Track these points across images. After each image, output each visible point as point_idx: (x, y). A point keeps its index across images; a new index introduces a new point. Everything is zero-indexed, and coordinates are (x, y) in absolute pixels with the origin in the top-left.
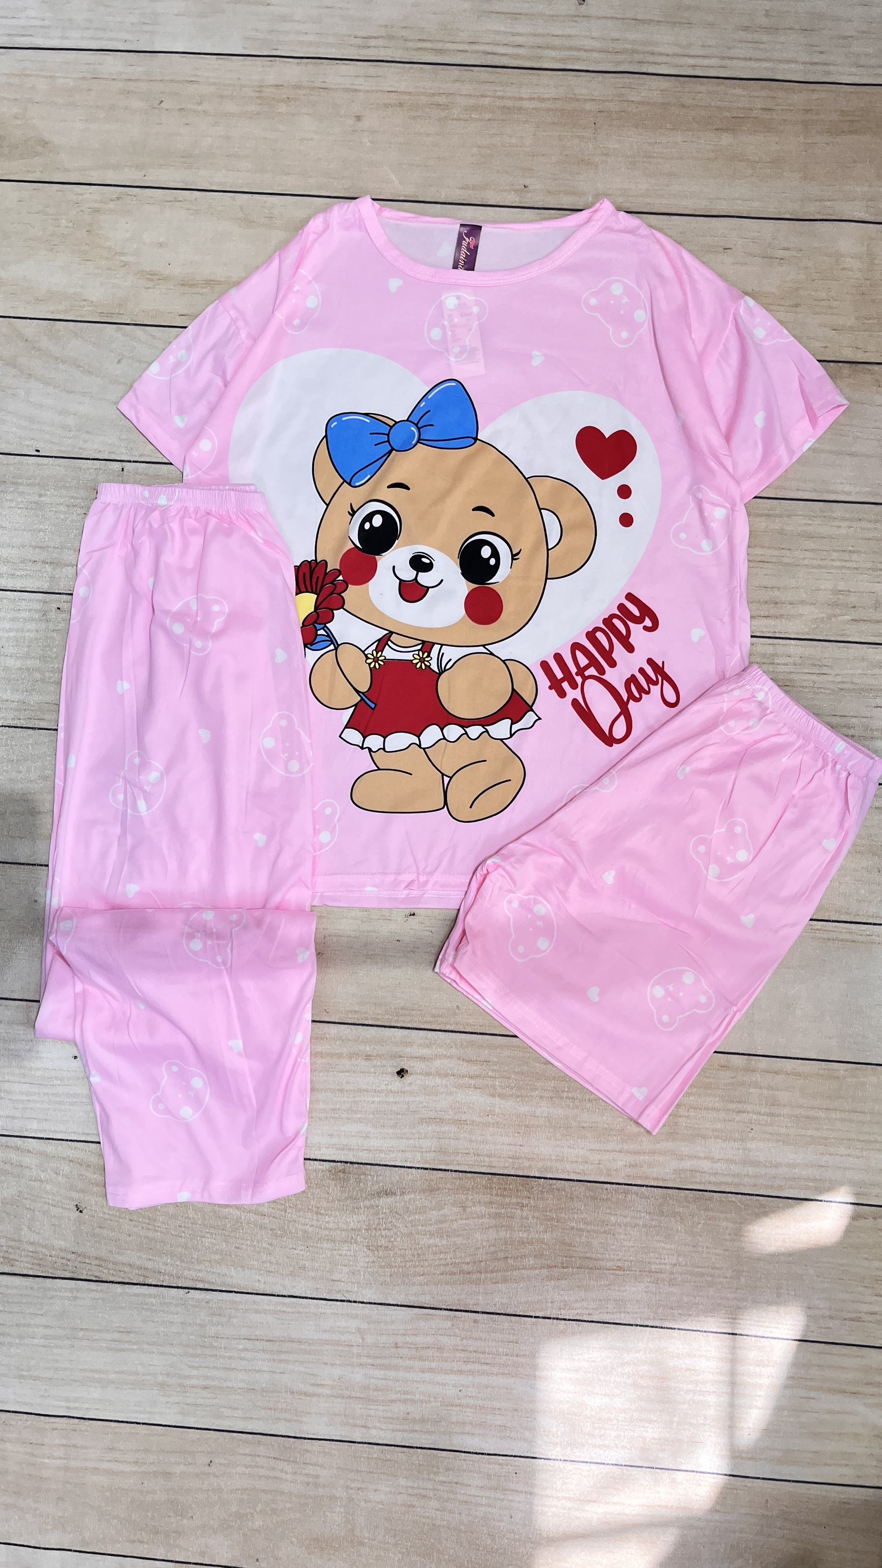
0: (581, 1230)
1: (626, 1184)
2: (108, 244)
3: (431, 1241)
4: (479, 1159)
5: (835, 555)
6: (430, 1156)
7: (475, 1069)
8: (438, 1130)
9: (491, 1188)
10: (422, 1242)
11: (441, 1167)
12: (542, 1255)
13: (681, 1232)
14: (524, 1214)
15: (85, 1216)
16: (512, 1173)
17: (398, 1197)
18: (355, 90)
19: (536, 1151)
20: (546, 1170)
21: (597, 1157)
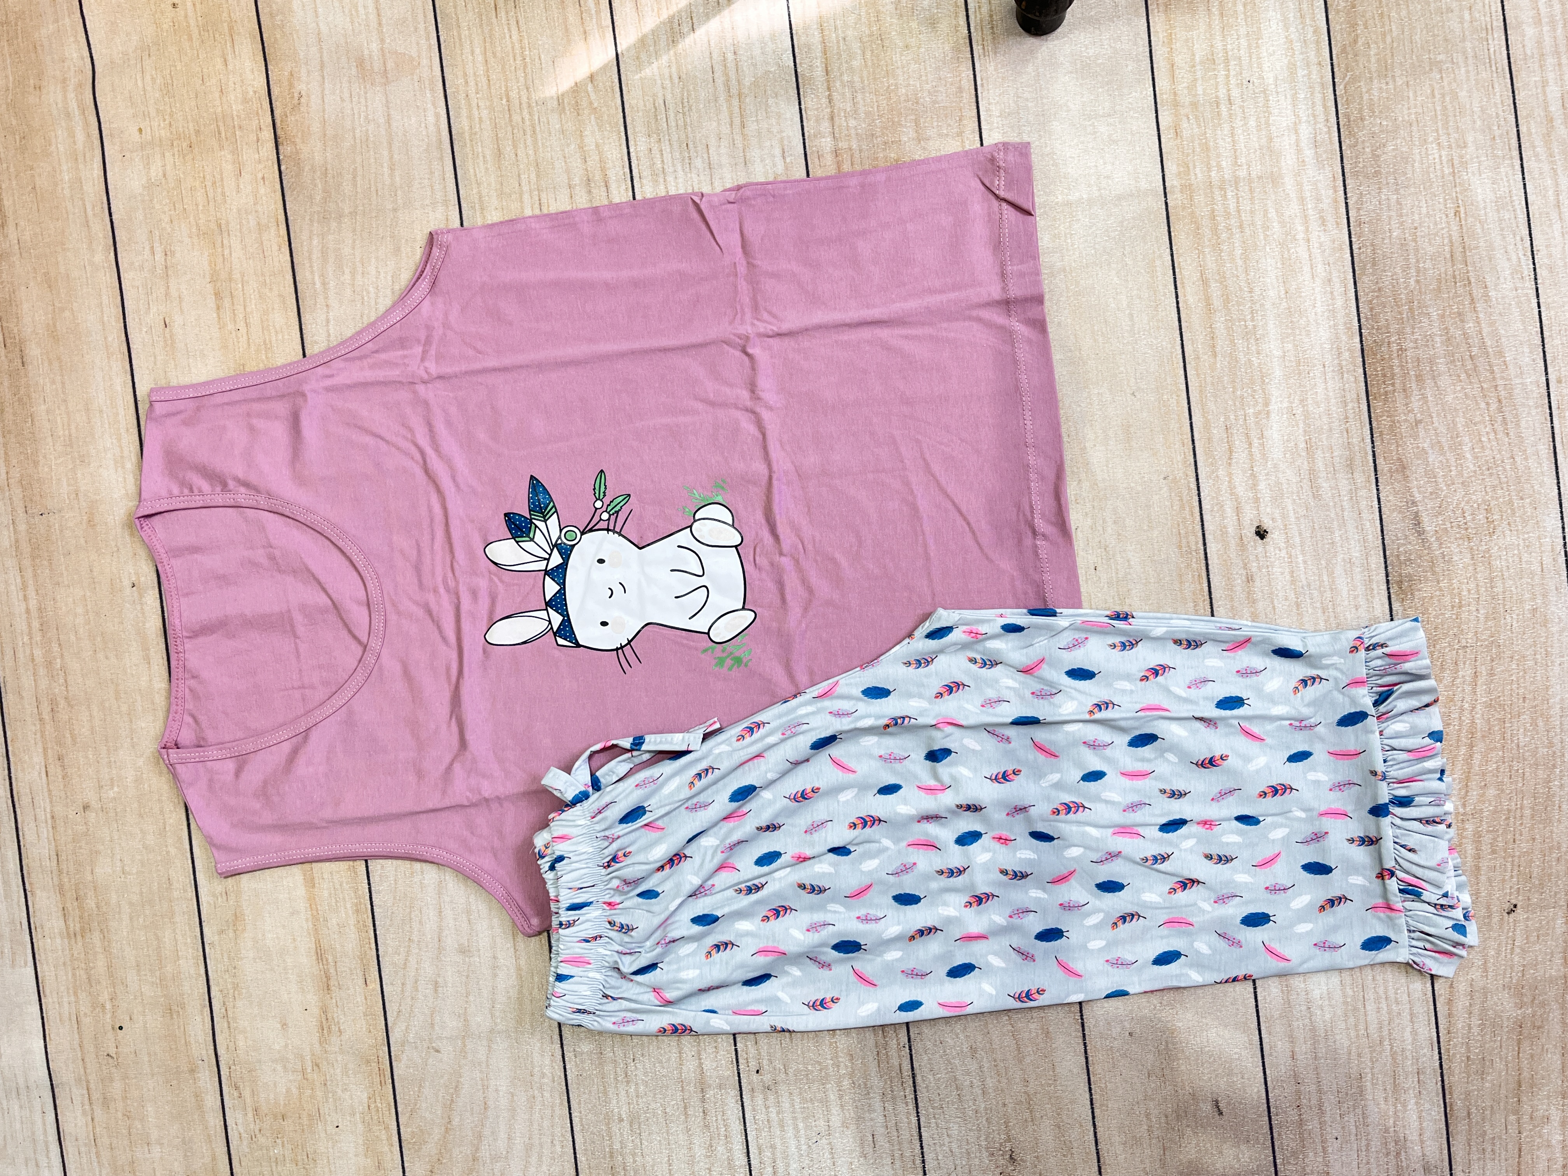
0: (1418, 271)
1: (1349, 226)
2: (294, 1091)
3: (1468, 456)
4: (1351, 416)
5: (516, 118)
6: (1360, 479)
7: (1239, 443)
8: (1323, 475)
9: (1386, 393)
10: (1471, 466)
11: (1371, 461)
12: (1460, 314)
13: (1396, 145)
14: (1412, 345)
15: (1520, 901)
16: (1361, 370)
17: (1420, 508)
18: (53, 817)
19: (1327, 346)
20: (1349, 329)
21: (1320, 268)
